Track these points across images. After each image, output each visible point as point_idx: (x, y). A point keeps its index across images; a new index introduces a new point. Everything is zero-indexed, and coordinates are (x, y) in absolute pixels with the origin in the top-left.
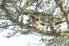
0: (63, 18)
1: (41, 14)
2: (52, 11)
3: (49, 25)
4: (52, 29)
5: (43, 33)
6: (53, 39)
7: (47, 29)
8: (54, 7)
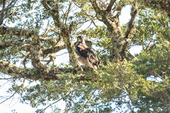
0: (59, 39)
1: (11, 32)
2: (35, 25)
3: (28, 56)
4: (36, 65)
5: (17, 73)
6: (38, 86)
7: (24, 64)
8: (39, 16)
